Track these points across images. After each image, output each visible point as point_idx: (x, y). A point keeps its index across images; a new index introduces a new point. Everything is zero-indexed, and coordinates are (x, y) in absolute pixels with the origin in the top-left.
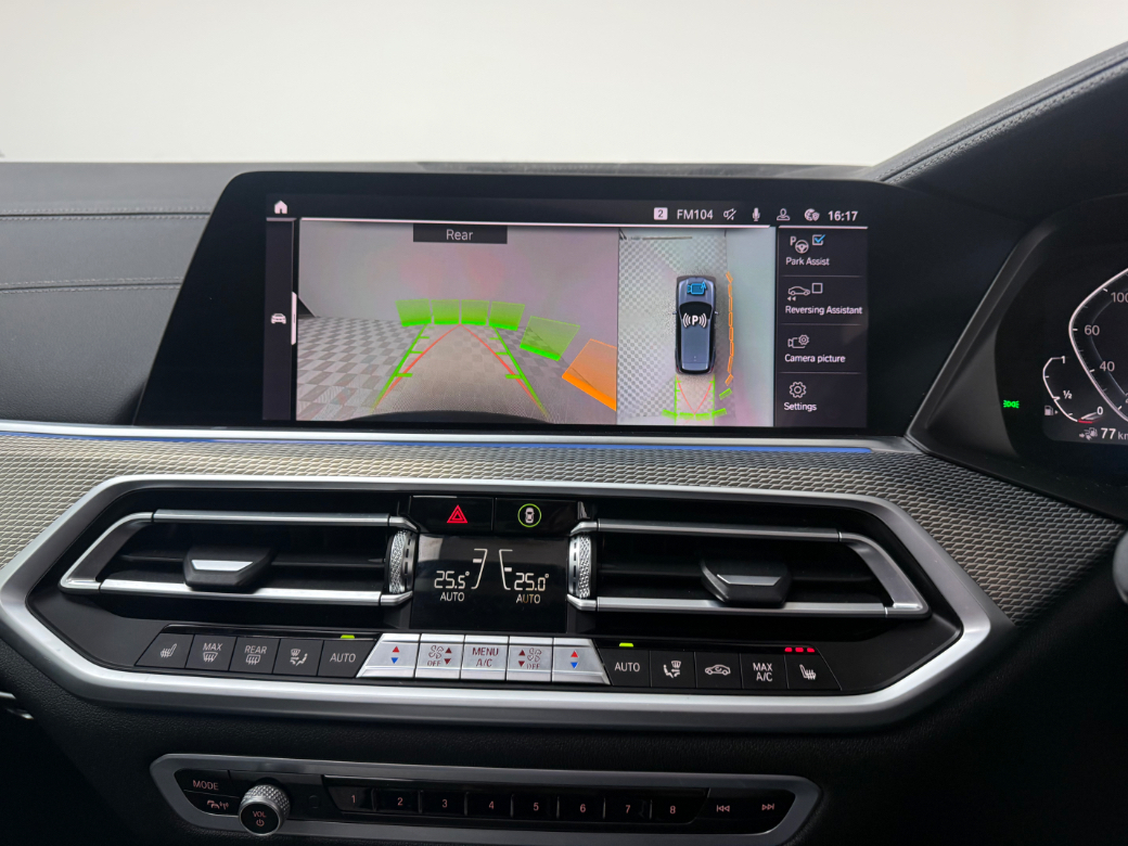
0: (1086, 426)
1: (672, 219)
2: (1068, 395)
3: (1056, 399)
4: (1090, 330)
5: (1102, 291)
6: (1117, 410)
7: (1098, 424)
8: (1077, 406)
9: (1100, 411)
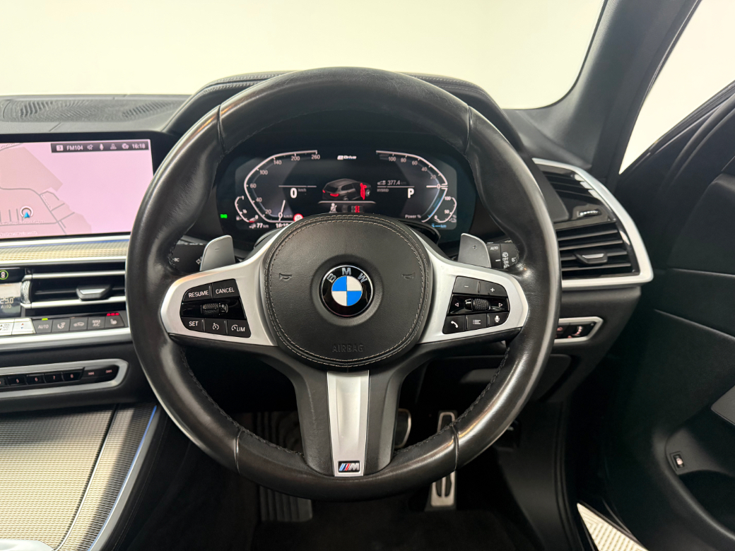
0: (251, 223)
1: (65, 150)
2: (245, 211)
3: (241, 213)
4: (253, 186)
5: (256, 171)
6: (263, 216)
7: (256, 222)
8: (249, 215)
9: (257, 217)
